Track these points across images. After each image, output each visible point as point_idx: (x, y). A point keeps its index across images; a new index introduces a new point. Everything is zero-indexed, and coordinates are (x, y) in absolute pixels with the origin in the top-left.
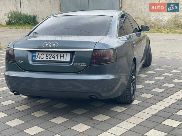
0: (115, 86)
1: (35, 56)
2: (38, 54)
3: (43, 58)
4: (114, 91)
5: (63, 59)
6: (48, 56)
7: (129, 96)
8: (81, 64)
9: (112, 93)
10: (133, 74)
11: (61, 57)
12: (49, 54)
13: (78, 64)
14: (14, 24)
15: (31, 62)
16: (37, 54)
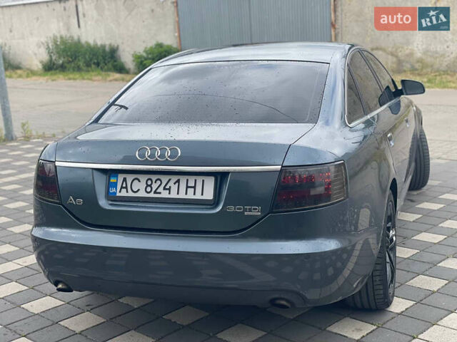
0: (344, 265)
1: (115, 185)
2: (125, 180)
3: (139, 190)
4: (341, 280)
5: (194, 194)
6: (150, 186)
7: (382, 292)
8: (245, 210)
9: (334, 287)
10: (389, 224)
11: (189, 189)
12: (154, 178)
13: (238, 209)
14: (63, 68)
15: (103, 203)
16: (121, 177)
